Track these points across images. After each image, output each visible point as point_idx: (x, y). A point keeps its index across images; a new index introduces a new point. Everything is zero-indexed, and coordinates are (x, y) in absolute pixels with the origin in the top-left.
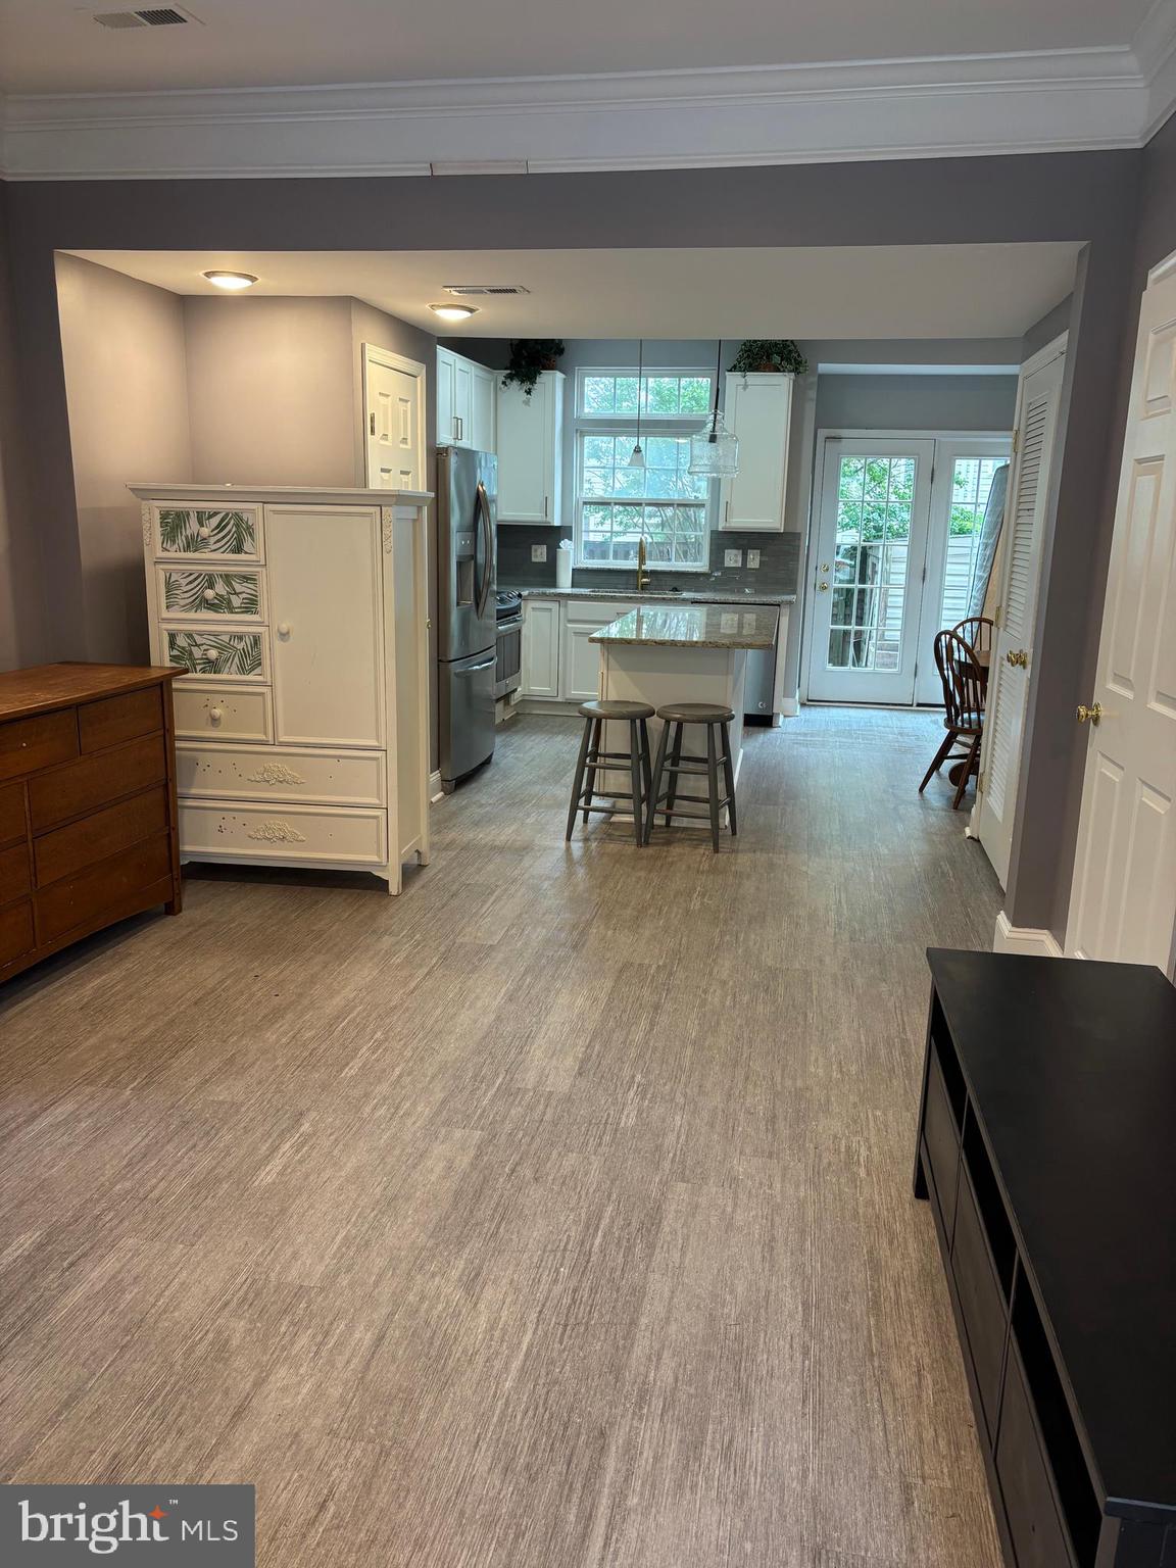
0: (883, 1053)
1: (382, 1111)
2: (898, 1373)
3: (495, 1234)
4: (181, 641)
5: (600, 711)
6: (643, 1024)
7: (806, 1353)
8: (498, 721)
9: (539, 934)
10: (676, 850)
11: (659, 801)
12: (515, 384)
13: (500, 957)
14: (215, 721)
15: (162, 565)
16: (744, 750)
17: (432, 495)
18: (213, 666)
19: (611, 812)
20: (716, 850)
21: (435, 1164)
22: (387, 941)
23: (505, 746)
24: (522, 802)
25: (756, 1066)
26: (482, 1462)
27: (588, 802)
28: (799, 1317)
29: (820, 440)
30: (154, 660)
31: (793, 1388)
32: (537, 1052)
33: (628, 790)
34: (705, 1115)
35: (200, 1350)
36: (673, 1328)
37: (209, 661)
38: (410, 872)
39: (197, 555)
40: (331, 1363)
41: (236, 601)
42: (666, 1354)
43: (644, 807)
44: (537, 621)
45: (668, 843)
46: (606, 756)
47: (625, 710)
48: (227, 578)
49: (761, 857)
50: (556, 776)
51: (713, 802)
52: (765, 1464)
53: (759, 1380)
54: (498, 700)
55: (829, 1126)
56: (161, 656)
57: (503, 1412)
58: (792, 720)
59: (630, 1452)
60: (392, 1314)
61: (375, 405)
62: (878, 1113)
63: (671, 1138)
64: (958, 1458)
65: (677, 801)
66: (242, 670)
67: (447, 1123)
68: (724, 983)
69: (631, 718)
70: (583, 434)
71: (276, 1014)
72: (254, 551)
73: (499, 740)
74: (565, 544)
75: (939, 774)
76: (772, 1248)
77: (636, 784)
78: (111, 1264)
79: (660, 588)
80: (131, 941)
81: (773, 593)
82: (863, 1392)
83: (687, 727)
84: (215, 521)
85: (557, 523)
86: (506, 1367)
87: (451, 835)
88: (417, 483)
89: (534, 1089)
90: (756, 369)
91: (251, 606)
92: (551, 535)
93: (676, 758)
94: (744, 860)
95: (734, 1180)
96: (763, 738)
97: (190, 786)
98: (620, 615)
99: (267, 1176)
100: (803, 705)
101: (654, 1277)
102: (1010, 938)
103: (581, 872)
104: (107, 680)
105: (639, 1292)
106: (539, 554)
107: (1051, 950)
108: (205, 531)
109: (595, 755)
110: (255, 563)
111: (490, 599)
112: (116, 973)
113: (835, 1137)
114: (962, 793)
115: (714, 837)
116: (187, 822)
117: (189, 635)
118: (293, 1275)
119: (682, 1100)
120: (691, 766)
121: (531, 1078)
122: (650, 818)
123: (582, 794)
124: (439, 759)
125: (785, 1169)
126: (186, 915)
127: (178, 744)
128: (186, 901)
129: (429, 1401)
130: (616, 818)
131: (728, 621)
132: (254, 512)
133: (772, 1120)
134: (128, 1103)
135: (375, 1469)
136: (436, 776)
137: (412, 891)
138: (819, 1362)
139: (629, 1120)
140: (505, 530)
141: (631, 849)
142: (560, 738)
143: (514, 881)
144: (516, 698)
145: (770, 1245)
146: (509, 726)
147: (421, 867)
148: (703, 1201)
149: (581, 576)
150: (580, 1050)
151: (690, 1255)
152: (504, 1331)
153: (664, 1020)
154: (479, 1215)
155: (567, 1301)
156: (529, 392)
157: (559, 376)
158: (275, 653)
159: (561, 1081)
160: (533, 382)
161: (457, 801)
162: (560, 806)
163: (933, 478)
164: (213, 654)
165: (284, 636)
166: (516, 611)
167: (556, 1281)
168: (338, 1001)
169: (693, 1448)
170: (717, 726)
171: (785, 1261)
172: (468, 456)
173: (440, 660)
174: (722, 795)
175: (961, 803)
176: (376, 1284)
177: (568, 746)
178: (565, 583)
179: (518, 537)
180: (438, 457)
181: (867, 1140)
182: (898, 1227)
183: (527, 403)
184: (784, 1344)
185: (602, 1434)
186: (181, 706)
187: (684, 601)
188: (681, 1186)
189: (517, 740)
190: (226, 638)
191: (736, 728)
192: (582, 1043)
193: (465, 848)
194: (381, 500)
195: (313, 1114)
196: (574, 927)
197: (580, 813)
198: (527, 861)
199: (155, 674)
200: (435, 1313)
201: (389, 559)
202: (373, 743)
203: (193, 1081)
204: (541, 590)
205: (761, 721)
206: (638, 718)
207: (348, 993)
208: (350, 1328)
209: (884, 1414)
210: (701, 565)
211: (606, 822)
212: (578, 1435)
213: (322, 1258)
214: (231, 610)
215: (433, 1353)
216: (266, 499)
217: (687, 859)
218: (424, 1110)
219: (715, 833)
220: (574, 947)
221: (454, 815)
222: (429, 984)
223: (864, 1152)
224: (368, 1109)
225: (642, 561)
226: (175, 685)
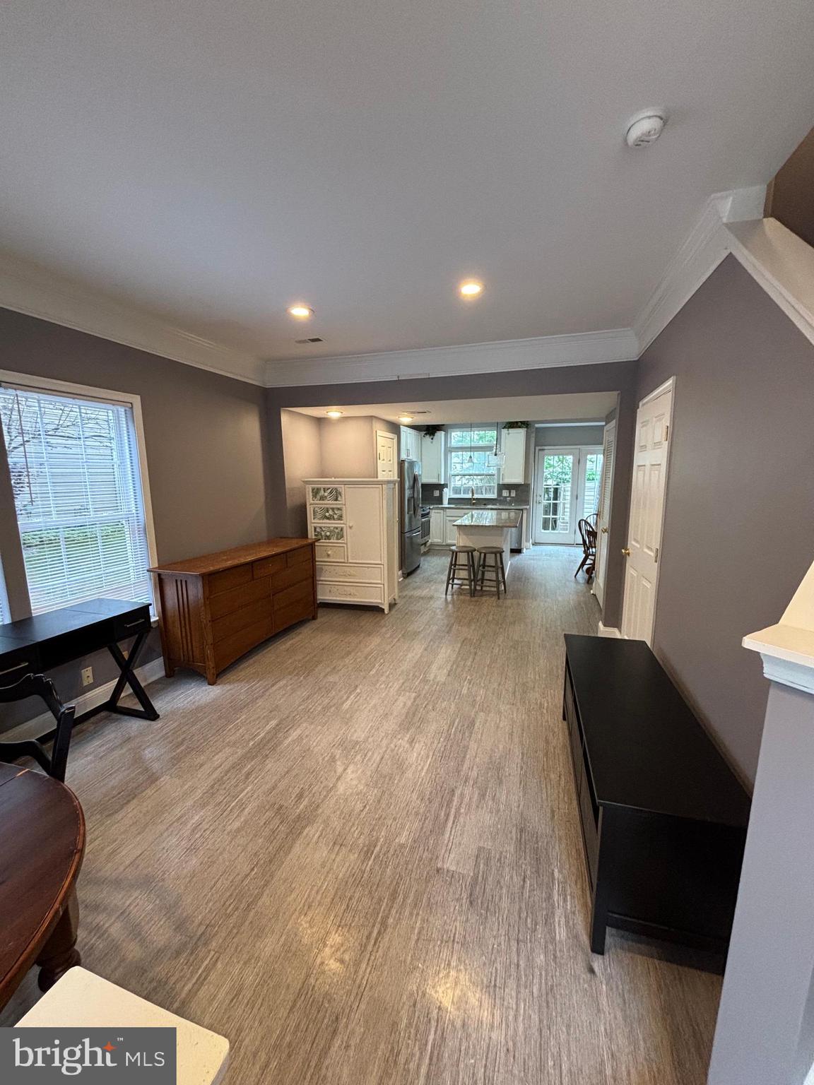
0: (555, 671)
1: (383, 686)
2: (552, 776)
3: (419, 727)
4: (318, 530)
5: (456, 550)
6: (471, 659)
7: (522, 769)
8: (422, 552)
9: (435, 628)
10: (484, 599)
11: (478, 581)
12: (428, 436)
13: (422, 635)
14: (328, 555)
15: (312, 504)
16: (509, 562)
17: (399, 479)
18: (328, 538)
19: (461, 585)
20: (499, 598)
21: (400, 703)
22: (384, 630)
23: (424, 560)
24: (430, 581)
25: (510, 674)
26: (414, 796)
27: (453, 582)
28: (520, 757)
29: (537, 451)
30: (309, 536)
31: (517, 780)
32: (434, 667)
33: (467, 577)
34: (491, 690)
35: (326, 759)
36: (478, 759)
37: (327, 536)
38: (392, 606)
39: (323, 502)
40: (367, 764)
41: (336, 516)
42: (475, 767)
43: (473, 583)
44: (436, 517)
45: (482, 596)
46: (459, 565)
47: (465, 549)
48: (333, 509)
49: (515, 601)
50: (442, 572)
51: (498, 582)
52: (506, 801)
53: (506, 776)
54: (422, 545)
55: (534, 696)
56: (311, 534)
57: (421, 782)
58: (529, 551)
59: (462, 796)
60: (386, 751)
61: (380, 449)
62: (552, 691)
63: (479, 698)
64: (571, 803)
65: (485, 581)
66: (338, 539)
67: (404, 690)
68: (499, 646)
69: (468, 552)
70: (451, 452)
71: (349, 653)
72: (341, 501)
73: (422, 559)
74: (445, 490)
75: (583, 571)
76: (512, 735)
77: (470, 575)
78: (298, 732)
79: (480, 504)
80: (302, 628)
81: (521, 505)
82: (540, 781)
83: (487, 555)
84: (329, 491)
85: (442, 483)
86: (422, 769)
87: (406, 593)
88: (394, 476)
89: (433, 680)
90: (512, 428)
91: (340, 518)
92: (441, 487)
93: (484, 566)
94: (509, 602)
95: (500, 712)
96: (518, 557)
97: (320, 577)
98: (465, 514)
99: (346, 706)
100: (533, 545)
101: (472, 743)
102: (604, 631)
103: (450, 606)
104: (295, 544)
105: (466, 748)
106: (437, 493)
107: (618, 636)
108: (326, 494)
109: (455, 565)
110: (342, 504)
111: (419, 511)
112: (297, 639)
113: (536, 699)
114: (590, 577)
115: (498, 594)
116: (319, 588)
117: (321, 528)
118: (354, 738)
119: (483, 685)
120: (490, 569)
121: (432, 676)
122: (475, 587)
123: (450, 579)
124: (401, 567)
125: (518, 709)
126: (319, 620)
127: (317, 563)
128: (319, 615)
129: (397, 778)
130: (463, 587)
131: (504, 515)
132: (342, 488)
133: (514, 693)
134: (302, 681)
135: (381, 797)
136: (400, 572)
137: (393, 612)
138: (526, 772)
139: (465, 691)
140: (424, 486)
141: (468, 598)
142: (444, 558)
143: (427, 609)
144: (428, 544)
145: (511, 734)
146: (426, 554)
147: (396, 604)
148: (489, 719)
149: (451, 501)
150: (449, 668)
151: (484, 736)
152: (422, 758)
153: (477, 658)
154: (414, 721)
155: (442, 749)
156: (432, 439)
157: (443, 433)
158: (347, 532)
159: (442, 678)
160: (434, 435)
161: (407, 581)
162: (443, 582)
163: (579, 462)
164: (328, 534)
165: (351, 527)
166: (428, 513)
167: (439, 743)
168: (368, 649)
169: (483, 796)
170: (498, 555)
171: (516, 740)
172: (412, 464)
173: (402, 532)
174: (500, 578)
175: (590, 581)
176: (381, 741)
177: (446, 561)
178: (445, 504)
179: (428, 488)
180: (401, 463)
181: (547, 700)
182: (556, 730)
183: (432, 442)
184: (514, 766)
185: (453, 790)
186: (318, 551)
187: (488, 509)
188: (482, 713)
189: (429, 558)
190: (332, 528)
191: (506, 555)
192: (449, 665)
193: (410, 597)
194: (381, 483)
195: (361, 686)
196: (448, 625)
197: (450, 586)
198: (431, 602)
199: (310, 541)
200: (400, 751)
201: (385, 502)
202: (380, 562)
203: (323, 674)
204: (437, 506)
205: (516, 551)
206: (470, 552)
207: (372, 646)
208: (373, 754)
209: (547, 789)
210: (494, 496)
211: (459, 588)
212: (445, 790)
213: (364, 732)
214: (334, 519)
215: (399, 763)
216: (345, 483)
217: (489, 602)
218: (396, 686)
219: (498, 592)
220: (448, 632)
221: (406, 586)
222: (398, 644)
223: (546, 705)
224: (378, 685)
225: (473, 495)
226: (316, 544)
